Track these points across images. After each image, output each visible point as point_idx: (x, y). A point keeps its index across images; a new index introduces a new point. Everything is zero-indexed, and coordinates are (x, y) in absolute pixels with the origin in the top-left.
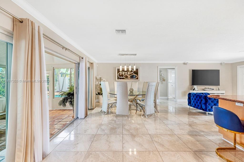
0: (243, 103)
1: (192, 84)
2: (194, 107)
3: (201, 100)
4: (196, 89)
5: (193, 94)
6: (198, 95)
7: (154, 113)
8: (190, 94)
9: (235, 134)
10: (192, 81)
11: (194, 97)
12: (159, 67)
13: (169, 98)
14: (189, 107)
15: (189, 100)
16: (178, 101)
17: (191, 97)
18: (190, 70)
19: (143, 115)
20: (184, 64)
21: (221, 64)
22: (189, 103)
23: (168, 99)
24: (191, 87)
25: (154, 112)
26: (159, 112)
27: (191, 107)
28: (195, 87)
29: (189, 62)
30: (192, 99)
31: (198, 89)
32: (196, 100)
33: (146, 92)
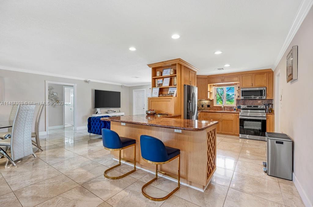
0: (125, 123)
1: (94, 106)
2: (94, 133)
3: (101, 124)
4: (99, 112)
5: (93, 118)
6: (98, 119)
7: (33, 153)
8: (90, 119)
9: (120, 151)
10: (94, 104)
11: (94, 121)
12: (47, 82)
13: (66, 126)
14: (89, 134)
15: (89, 126)
16: (78, 128)
17: (91, 122)
18: (92, 90)
19: (10, 163)
20: (86, 81)
21: (122, 86)
22: (90, 130)
23: (64, 128)
24: (94, 110)
25: (32, 151)
26: (42, 151)
27: (92, 134)
28: (98, 110)
29: (91, 80)
30: (93, 124)
31: (101, 112)
32: (96, 125)
33: (13, 121)
